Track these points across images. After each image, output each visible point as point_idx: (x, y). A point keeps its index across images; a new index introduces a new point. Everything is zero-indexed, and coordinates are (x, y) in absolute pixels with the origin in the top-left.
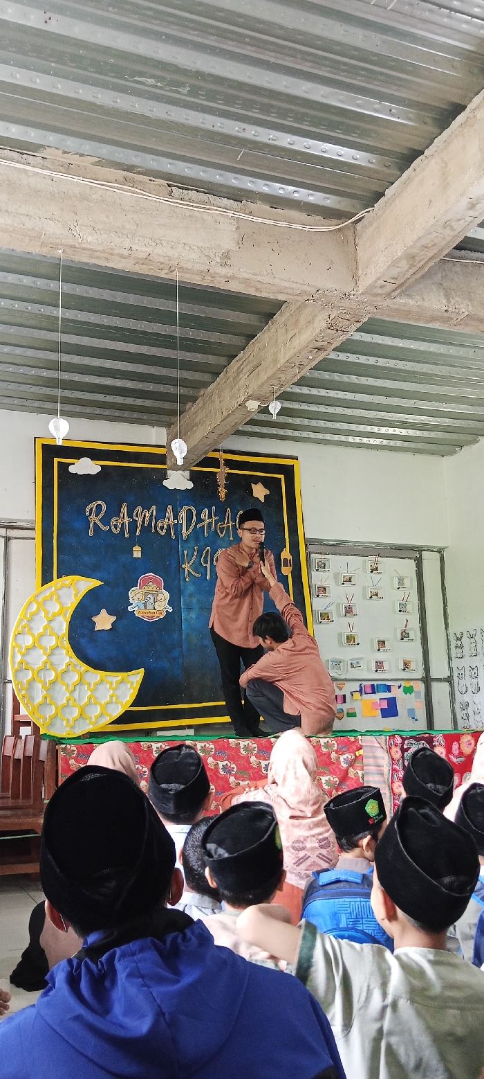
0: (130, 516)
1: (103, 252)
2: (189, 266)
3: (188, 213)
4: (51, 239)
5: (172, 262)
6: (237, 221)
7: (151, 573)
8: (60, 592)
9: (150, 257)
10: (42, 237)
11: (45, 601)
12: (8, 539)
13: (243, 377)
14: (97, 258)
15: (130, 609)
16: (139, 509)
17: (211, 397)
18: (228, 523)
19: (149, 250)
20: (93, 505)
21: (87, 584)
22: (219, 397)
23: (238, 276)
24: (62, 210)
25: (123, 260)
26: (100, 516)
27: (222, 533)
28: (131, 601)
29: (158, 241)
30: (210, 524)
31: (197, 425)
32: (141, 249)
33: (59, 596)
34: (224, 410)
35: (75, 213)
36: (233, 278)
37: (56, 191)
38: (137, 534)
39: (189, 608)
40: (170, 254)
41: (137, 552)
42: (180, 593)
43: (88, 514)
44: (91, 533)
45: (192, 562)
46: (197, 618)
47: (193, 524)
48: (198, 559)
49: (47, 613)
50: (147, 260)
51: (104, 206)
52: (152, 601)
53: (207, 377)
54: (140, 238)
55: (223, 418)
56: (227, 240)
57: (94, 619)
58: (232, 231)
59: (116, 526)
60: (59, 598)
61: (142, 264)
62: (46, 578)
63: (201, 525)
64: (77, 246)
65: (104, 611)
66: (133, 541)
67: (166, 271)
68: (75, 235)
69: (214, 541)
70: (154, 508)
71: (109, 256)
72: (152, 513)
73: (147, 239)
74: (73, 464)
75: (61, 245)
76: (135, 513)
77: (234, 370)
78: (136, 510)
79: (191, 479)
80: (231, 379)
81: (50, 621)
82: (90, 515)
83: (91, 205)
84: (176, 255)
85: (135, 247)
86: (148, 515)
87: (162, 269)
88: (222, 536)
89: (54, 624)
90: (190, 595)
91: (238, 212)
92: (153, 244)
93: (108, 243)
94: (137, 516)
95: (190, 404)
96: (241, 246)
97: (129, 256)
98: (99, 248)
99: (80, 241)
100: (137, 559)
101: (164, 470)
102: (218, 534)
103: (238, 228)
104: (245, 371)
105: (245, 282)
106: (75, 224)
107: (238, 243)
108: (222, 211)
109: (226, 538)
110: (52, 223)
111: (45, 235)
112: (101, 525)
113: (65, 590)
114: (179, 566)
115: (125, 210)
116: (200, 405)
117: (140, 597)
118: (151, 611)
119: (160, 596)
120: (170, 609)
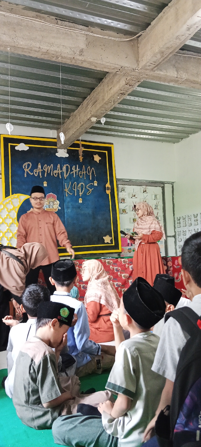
0: (42, 169)
1: (28, 48)
2: (66, 55)
3: (64, 32)
4: (5, 43)
5: (58, 54)
6: (86, 36)
7: (51, 193)
8: (13, 200)
9: (48, 52)
11: (7, 204)
13: (89, 107)
14: (25, 52)
16: (46, 165)
17: (76, 116)
18: (84, 172)
19: (48, 48)
20: (26, 164)
21: (24, 197)
22: (79, 116)
23: (87, 60)
24: (9, 29)
25: (36, 53)
26: (29, 168)
29: (52, 44)
30: (76, 172)
31: (70, 129)
32: (45, 47)
34: (81, 122)
35: (15, 31)
36: (85, 61)
37: (6, 21)
38: (45, 176)
39: (68, 208)
40: (57, 50)
41: (45, 184)
42: (64, 201)
44: (25, 176)
45: (68, 189)
46: (71, 212)
47: (69, 172)
48: (71, 188)
49: (8, 209)
50: (47, 53)
51: (28, 28)
52: (52, 204)
53: (73, 107)
54: (43, 43)
55: (81, 125)
56: (82, 44)
58: (85, 40)
59: (36, 173)
60: (12, 203)
61: (45, 55)
62: (7, 194)
63: (72, 172)
64: (16, 46)
66: (44, 179)
67: (55, 58)
68: (15, 41)
69: (78, 179)
70: (52, 165)
71: (30, 51)
72: (51, 167)
73: (47, 44)
74: (17, 146)
75: (9, 46)
76: (44, 167)
77: (85, 104)
78: (45, 166)
79: (68, 153)
80: (84, 108)
81: (9, 213)
82: (25, 168)
83: (22, 27)
84: (60, 51)
85: (41, 47)
86: (49, 168)
87: (53, 57)
88: (81, 177)
89: (11, 214)
90: (68, 202)
91: (87, 31)
92: (49, 45)
93: (30, 45)
94: (45, 169)
95: (67, 119)
96: (88, 47)
97: (39, 51)
98: (26, 47)
99: (17, 44)
100: (45, 187)
101: (56, 149)
102: (79, 176)
103: (87, 39)
104: (90, 104)
105: (90, 63)
106: (15, 36)
107: (87, 46)
108: (79, 31)
109: (83, 179)
110: (5, 36)
111: (2, 41)
112: (30, 173)
113: (15, 200)
114: (63, 191)
115: (37, 30)
116: (71, 120)
117: (47, 203)
118: (52, 209)
119: (55, 203)
120: (60, 208)
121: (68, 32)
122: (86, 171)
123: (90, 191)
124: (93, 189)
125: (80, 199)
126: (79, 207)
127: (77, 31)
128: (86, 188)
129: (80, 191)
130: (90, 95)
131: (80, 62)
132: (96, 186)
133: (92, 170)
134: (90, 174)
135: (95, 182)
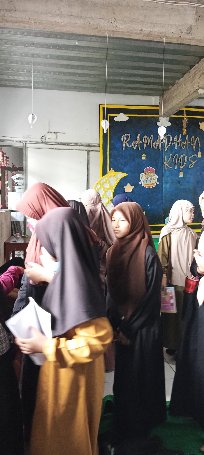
0: (141, 140)
1: (128, 32)
2: (171, 35)
3: (171, 7)
4: (102, 29)
5: (162, 34)
6: (196, 9)
7: (150, 167)
8: (110, 179)
9: (151, 33)
10: (98, 28)
11: (103, 184)
12: (88, 152)
13: (197, 77)
14: (125, 35)
15: (140, 183)
16: (146, 137)
17: (181, 85)
18: (187, 142)
19: (150, 29)
20: (125, 135)
21: (121, 175)
22: (185, 85)
23: (196, 38)
24: (108, 12)
25: (138, 35)
26: (128, 141)
27: (183, 147)
28: (140, 179)
29: (155, 24)
30: (178, 143)
31: (174, 97)
32: (147, 29)
33: (109, 181)
34: (187, 93)
35: (114, 14)
36: (193, 39)
37: (105, 3)
38: (144, 148)
39: (167, 183)
40: (161, 31)
41: (144, 158)
42: (163, 175)
43: (122, 140)
44: (124, 149)
45: (168, 162)
46: (170, 187)
47: (170, 142)
48: (171, 160)
49: (104, 189)
50: (150, 34)
51: (128, 8)
52: (150, 179)
53: (179, 75)
54: (146, 24)
55: (186, 96)
56: (190, 20)
57: (125, 187)
58: (194, 14)
59: (135, 145)
60: (109, 182)
61: (147, 36)
62: (104, 173)
63: (174, 143)
64: (115, 30)
65: (129, 184)
66: (142, 151)
67: (159, 38)
68: (114, 25)
69: (179, 151)
70: (152, 136)
71: (130, 34)
72: (150, 138)
73: (150, 24)
74: (116, 116)
75: (107, 31)
76: (143, 139)
77: (193, 73)
78: (144, 137)
79: (170, 121)
80: (191, 77)
81: (105, 192)
82: (123, 141)
83: (122, 8)
84: (164, 31)
85: (143, 29)
86: (149, 140)
87: (157, 38)
88: (183, 148)
89: (107, 193)
90: (167, 177)
91: (197, 3)
92: (153, 26)
93: (130, 28)
94: (144, 140)
95: (170, 87)
96: (198, 22)
97: (140, 33)
98: (126, 31)
99: (116, 28)
100: (144, 160)
101: (158, 117)
102: (182, 148)
103: (196, 12)
104: (198, 74)
105: (200, 41)
106: (114, 20)
107: (196, 21)
108: (188, 4)
109: (185, 150)
110: (103, 21)
111: (100, 27)
112: (128, 145)
113: (112, 178)
114: (162, 164)
115: (139, 9)
116: (175, 88)
117: (145, 177)
118: (149, 184)
119: (153, 177)
120: (158, 183)
121: (175, 7)
122: (190, 141)
123: (193, 164)
124: (196, 161)
125: (181, 173)
126: (179, 182)
127: (186, 5)
128: (188, 159)
129: (181, 164)
130: (198, 63)
131: (188, 41)
132: (199, 158)
133: (196, 140)
134: (195, 144)
135: (199, 153)
